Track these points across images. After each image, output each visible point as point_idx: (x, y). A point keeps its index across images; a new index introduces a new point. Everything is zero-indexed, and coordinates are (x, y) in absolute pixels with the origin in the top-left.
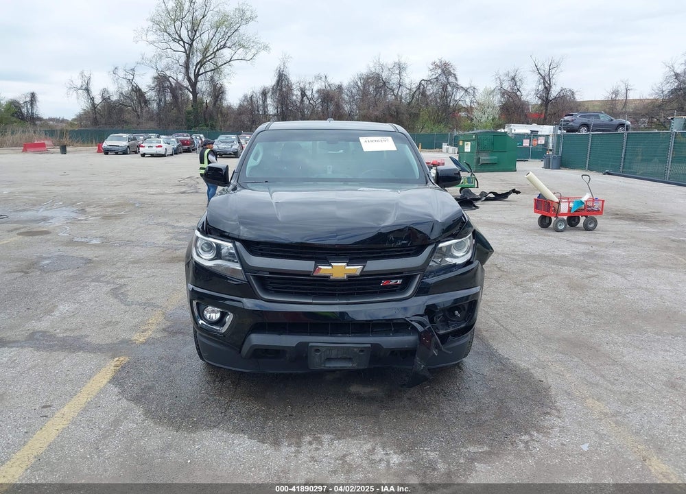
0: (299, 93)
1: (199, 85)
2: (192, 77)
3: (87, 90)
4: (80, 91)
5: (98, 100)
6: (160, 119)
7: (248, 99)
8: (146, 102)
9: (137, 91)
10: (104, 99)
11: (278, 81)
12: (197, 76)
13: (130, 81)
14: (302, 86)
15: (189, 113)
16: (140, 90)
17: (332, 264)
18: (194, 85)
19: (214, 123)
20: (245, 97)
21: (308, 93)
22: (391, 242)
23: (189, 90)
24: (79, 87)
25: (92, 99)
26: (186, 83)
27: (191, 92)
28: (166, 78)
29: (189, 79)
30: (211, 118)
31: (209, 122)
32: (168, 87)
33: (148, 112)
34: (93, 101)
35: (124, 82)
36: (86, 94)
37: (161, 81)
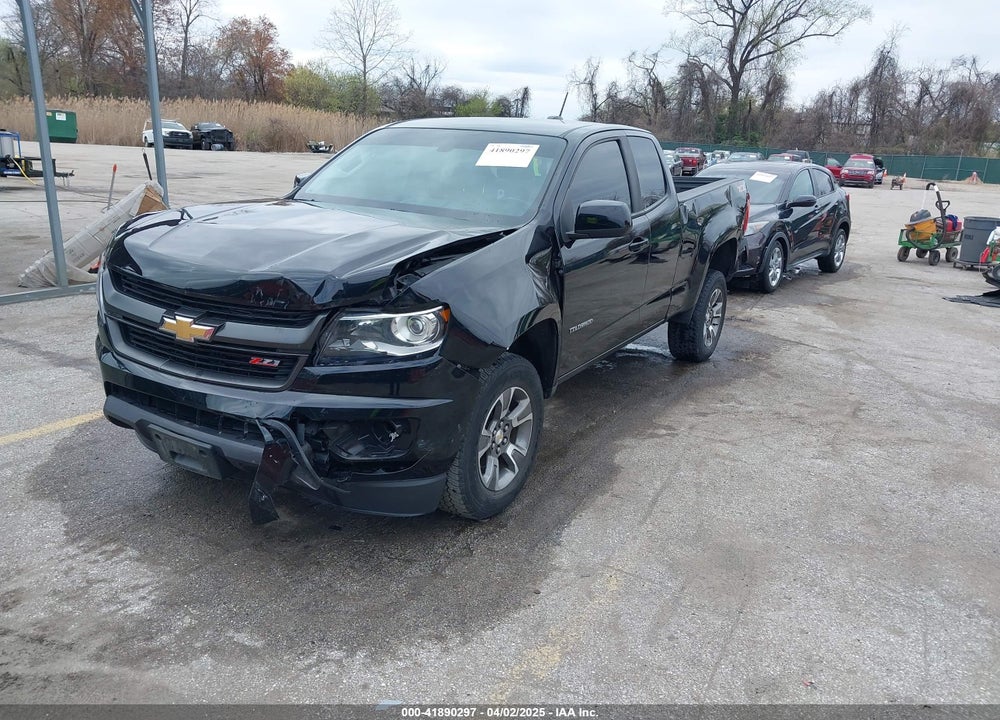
0: (917, 89)
1: (745, 77)
2: (737, 64)
3: (591, 84)
4: (583, 86)
5: (601, 99)
6: (679, 127)
7: (827, 98)
8: (664, 101)
9: (656, 85)
10: (609, 96)
11: (876, 69)
12: (744, 62)
13: (649, 71)
14: (925, 77)
15: (721, 119)
16: (659, 84)
17: (177, 317)
18: (736, 76)
19: (757, 136)
20: (822, 96)
21: (934, 89)
22: (258, 298)
23: (728, 84)
24: (582, 80)
25: (595, 96)
26: (726, 74)
27: (730, 87)
28: (698, 66)
29: (732, 67)
30: (754, 127)
31: (749, 134)
32: (697, 79)
33: (665, 116)
34: (595, 99)
35: (640, 73)
36: (588, 90)
37: (691, 71)
